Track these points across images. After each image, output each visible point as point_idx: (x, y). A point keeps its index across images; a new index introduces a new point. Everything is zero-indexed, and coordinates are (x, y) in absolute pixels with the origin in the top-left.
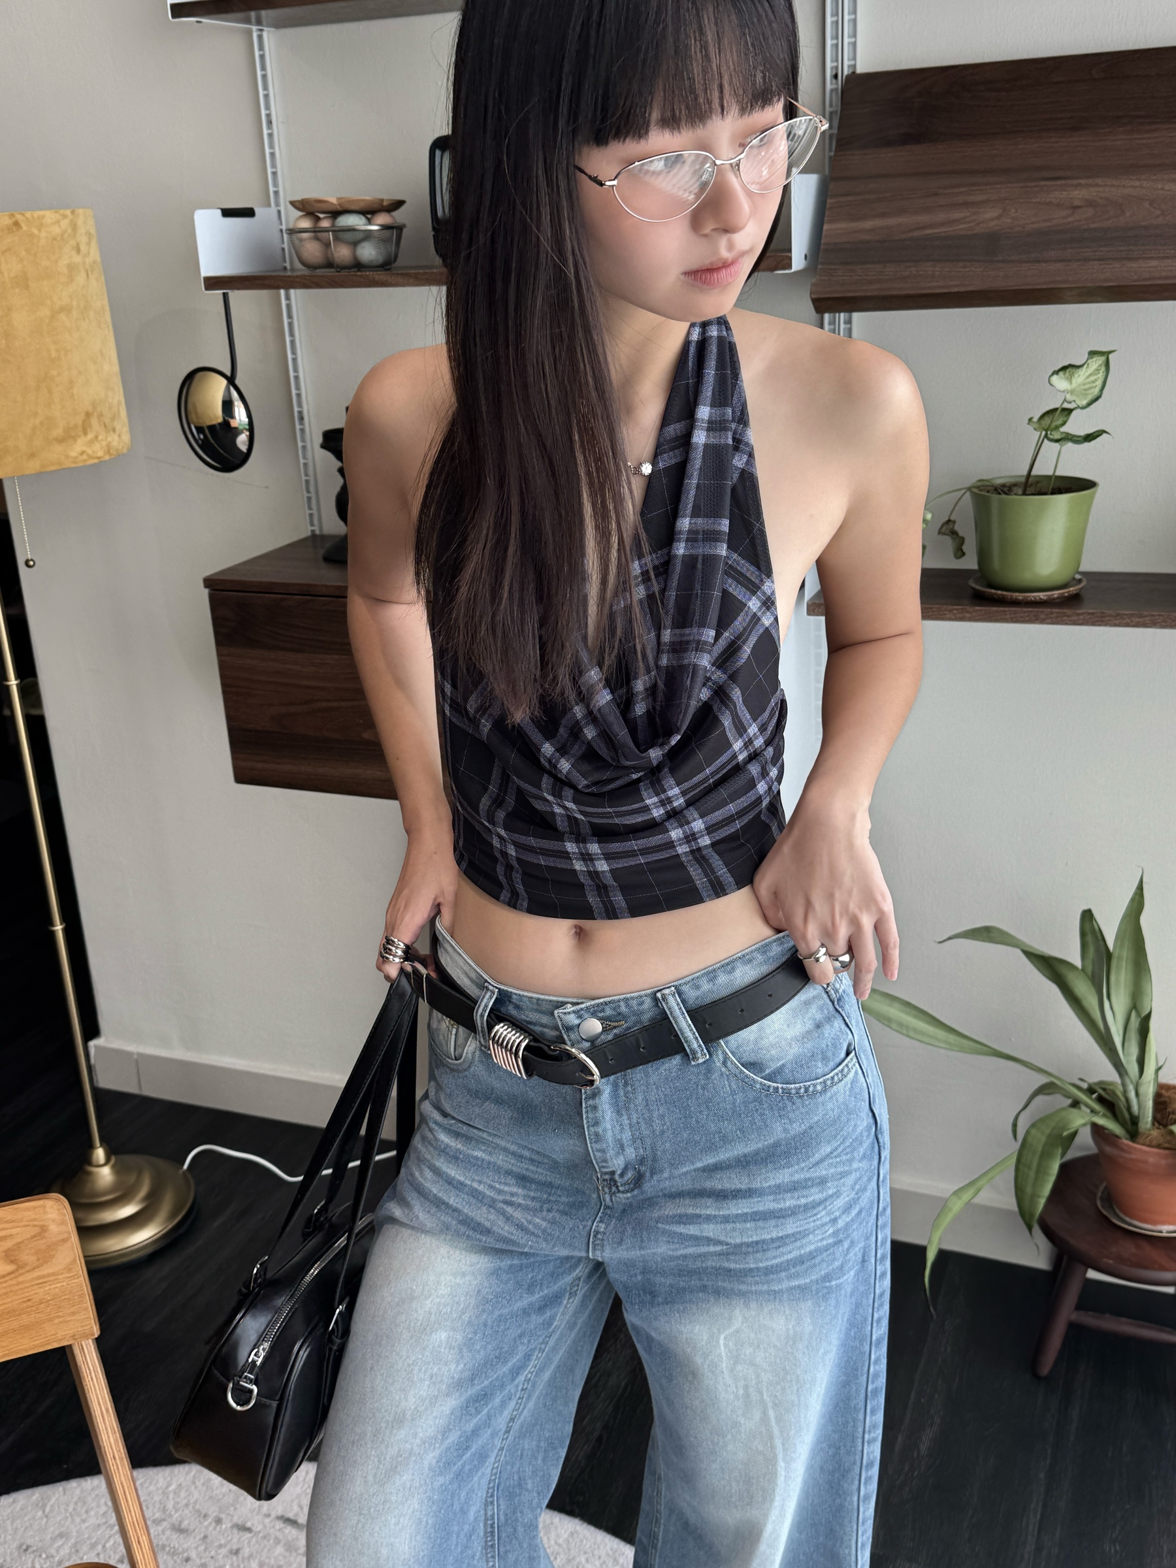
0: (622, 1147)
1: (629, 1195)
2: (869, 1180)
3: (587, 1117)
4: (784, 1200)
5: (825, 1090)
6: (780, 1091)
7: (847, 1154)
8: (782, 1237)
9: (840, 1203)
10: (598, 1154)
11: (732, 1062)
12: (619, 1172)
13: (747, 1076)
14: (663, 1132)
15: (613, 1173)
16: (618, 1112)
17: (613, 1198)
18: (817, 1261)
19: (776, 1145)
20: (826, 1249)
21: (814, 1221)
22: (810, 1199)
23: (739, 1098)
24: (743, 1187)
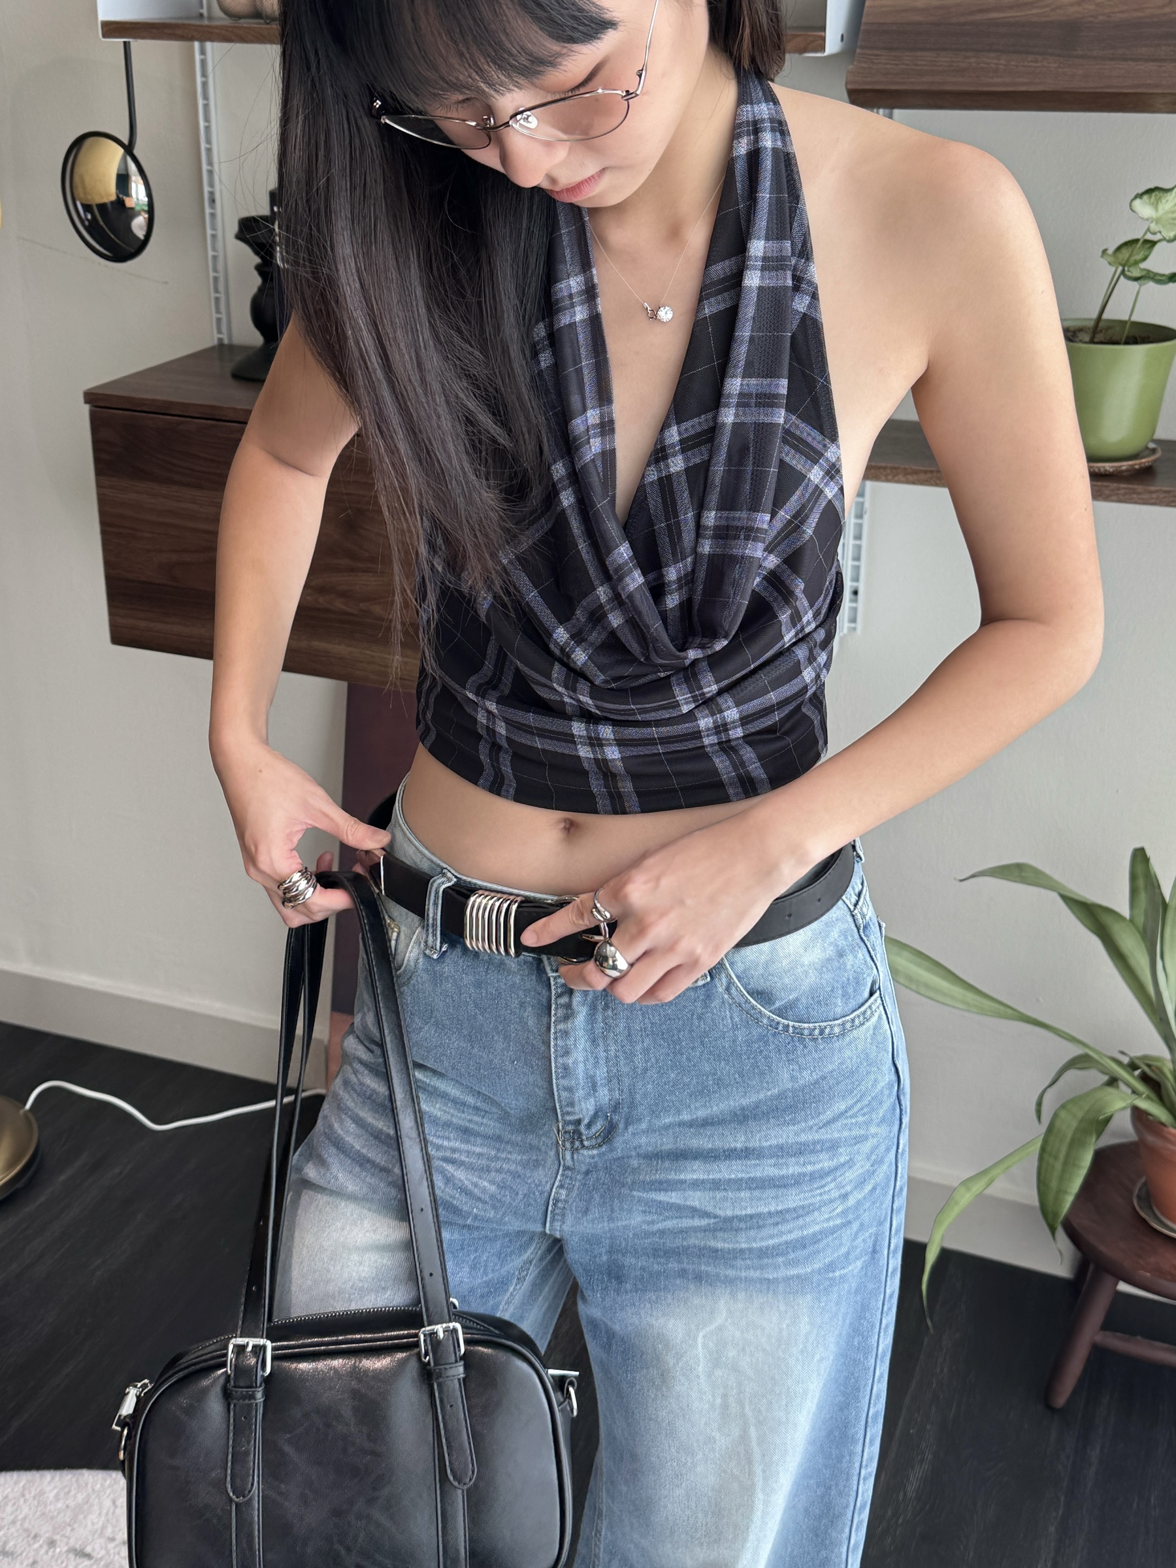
0: (594, 1087)
1: (595, 1152)
2: (888, 1150)
3: (556, 1045)
4: (787, 1165)
5: (843, 1034)
6: (791, 1030)
7: (864, 1115)
8: (781, 1212)
9: (851, 1175)
10: (564, 1094)
11: (737, 987)
12: (586, 1121)
13: (753, 1007)
14: (646, 1070)
15: (579, 1122)
16: (594, 1041)
17: (575, 1156)
18: (821, 1245)
19: (781, 1095)
20: (833, 1230)
21: (821, 1195)
22: (818, 1167)
23: (741, 1036)
24: (739, 1145)
